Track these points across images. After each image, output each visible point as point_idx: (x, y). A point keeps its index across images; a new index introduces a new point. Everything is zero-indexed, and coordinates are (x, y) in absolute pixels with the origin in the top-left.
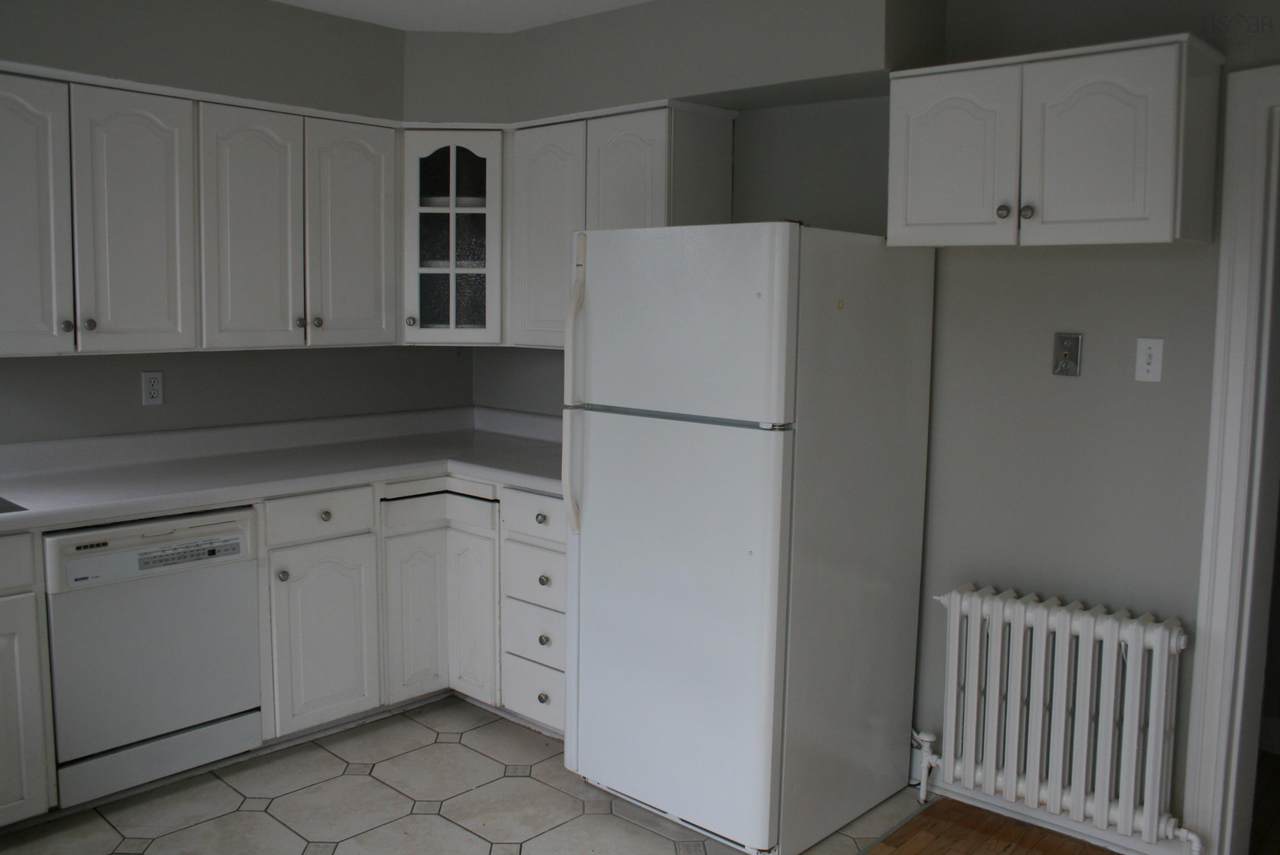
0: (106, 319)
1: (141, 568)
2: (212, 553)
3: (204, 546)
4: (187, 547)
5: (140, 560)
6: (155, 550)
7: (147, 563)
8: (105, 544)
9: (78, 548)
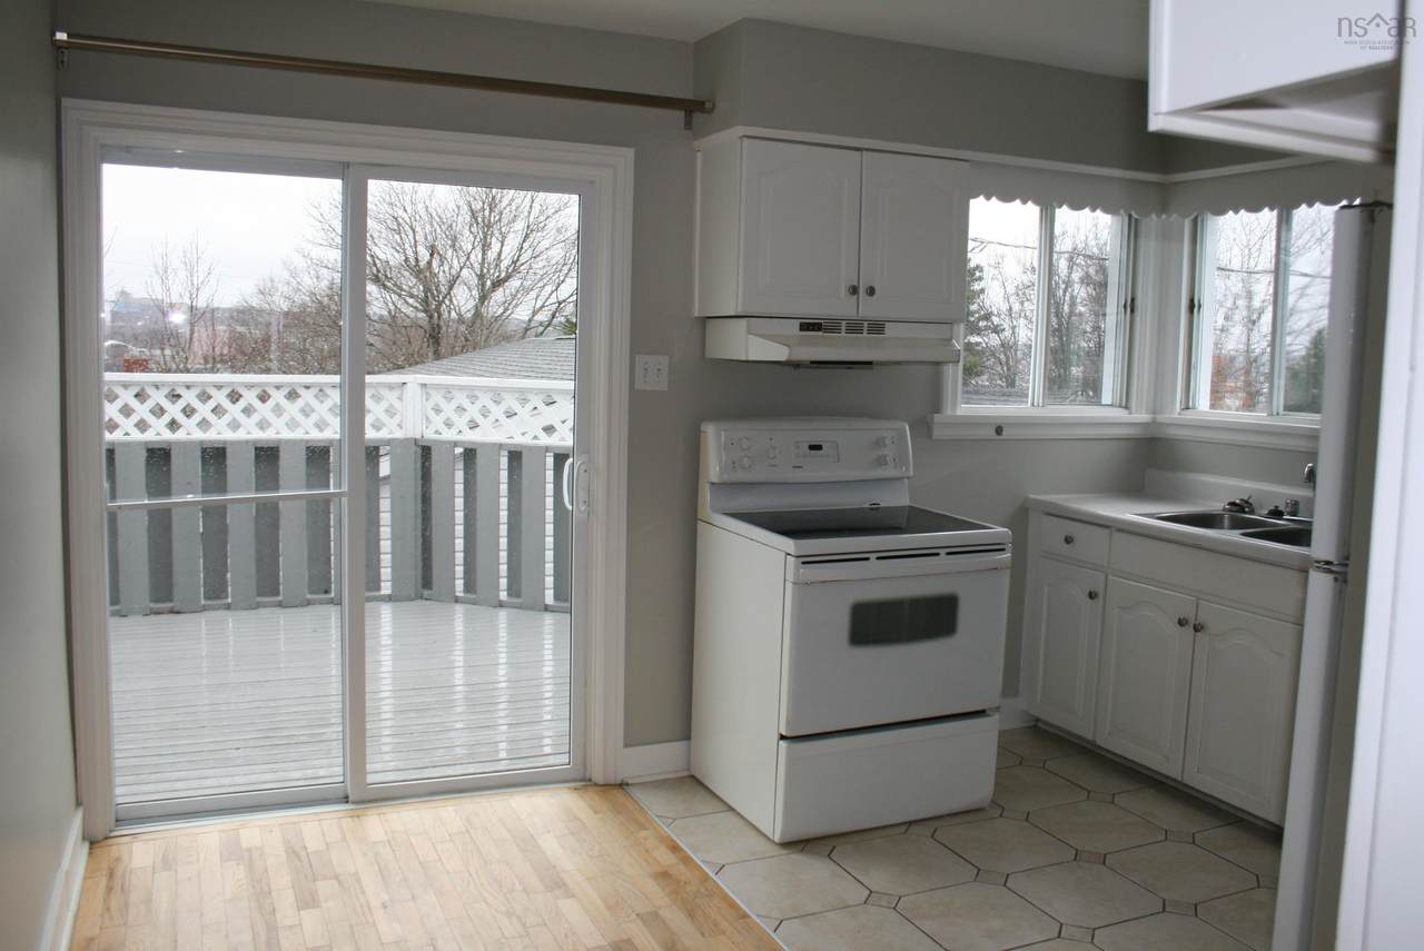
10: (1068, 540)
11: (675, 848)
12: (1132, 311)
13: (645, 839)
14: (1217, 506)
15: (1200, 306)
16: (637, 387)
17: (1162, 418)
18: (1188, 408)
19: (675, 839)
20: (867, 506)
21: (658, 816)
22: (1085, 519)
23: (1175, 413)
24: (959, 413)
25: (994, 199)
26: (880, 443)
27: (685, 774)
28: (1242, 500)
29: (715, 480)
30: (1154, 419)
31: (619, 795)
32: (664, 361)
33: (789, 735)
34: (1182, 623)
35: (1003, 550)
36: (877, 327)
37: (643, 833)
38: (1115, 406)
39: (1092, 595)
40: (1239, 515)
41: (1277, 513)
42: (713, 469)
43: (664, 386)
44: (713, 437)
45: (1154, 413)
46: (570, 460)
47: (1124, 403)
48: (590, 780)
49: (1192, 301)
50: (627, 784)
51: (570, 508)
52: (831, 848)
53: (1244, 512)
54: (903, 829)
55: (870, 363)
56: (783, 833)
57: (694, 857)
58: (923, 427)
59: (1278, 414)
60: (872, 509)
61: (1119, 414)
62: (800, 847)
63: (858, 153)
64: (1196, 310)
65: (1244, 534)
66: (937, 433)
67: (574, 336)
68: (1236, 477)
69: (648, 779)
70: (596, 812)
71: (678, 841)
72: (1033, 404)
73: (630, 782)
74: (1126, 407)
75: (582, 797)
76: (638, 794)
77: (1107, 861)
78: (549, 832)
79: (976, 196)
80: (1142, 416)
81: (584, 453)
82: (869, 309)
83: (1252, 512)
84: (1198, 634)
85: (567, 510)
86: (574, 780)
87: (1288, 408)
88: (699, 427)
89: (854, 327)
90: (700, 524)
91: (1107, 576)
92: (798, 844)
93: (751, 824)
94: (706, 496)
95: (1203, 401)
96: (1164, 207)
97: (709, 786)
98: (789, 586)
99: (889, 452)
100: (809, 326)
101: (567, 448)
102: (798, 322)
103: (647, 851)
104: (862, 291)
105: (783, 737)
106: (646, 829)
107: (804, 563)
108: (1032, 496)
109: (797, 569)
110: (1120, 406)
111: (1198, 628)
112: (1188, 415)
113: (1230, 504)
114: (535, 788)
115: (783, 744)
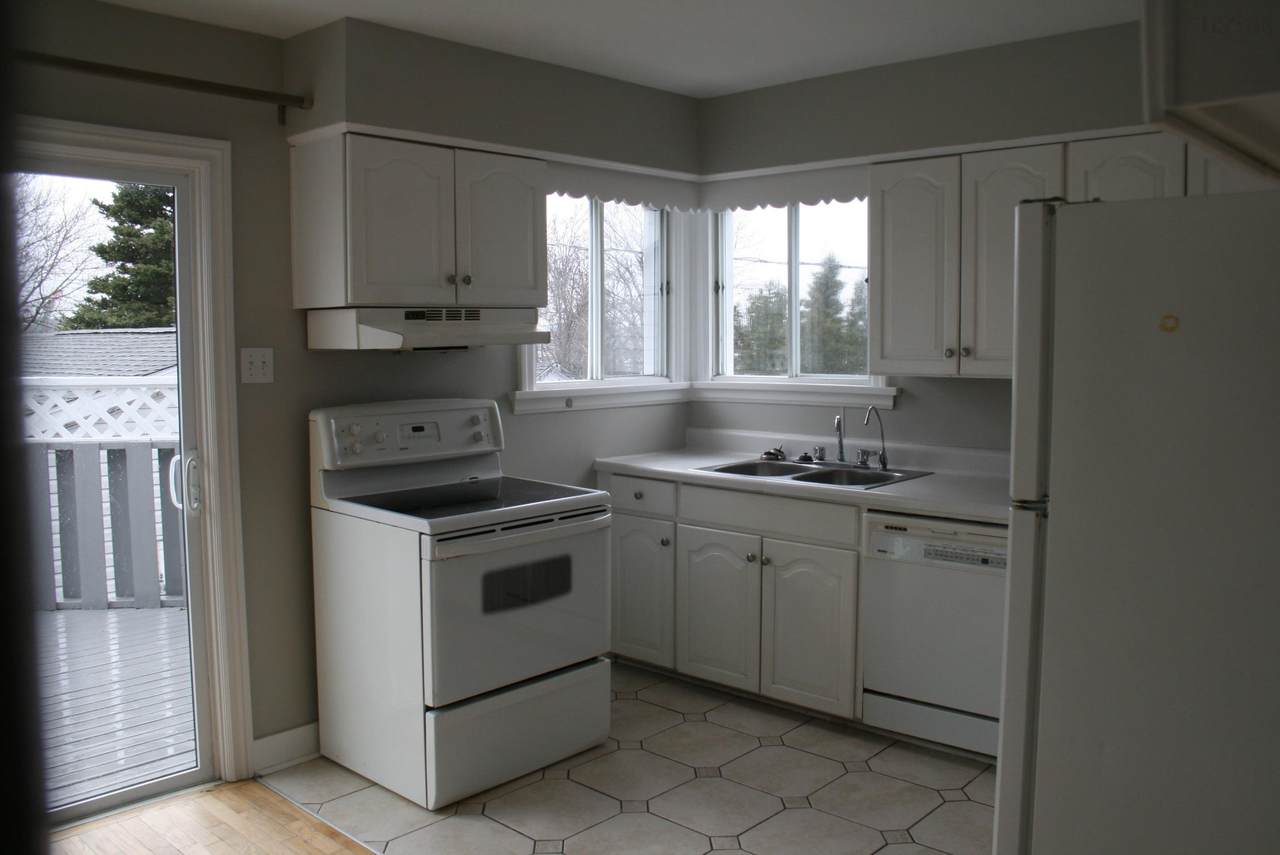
0: (982, 348)
1: (925, 556)
2: (985, 561)
3: (979, 554)
4: (964, 550)
5: (925, 550)
6: (939, 544)
7: (930, 554)
8: (905, 529)
9: (887, 527)
10: (639, 496)
11: (333, 834)
12: (668, 293)
13: (300, 829)
14: (756, 456)
15: (723, 287)
16: (244, 380)
17: (700, 383)
18: (718, 374)
19: (329, 824)
20: (468, 480)
21: (303, 804)
22: (649, 476)
23: (707, 380)
24: (535, 389)
25: (566, 195)
26: (474, 421)
27: (317, 755)
28: (776, 450)
29: (327, 466)
30: (691, 385)
31: (255, 790)
32: (268, 353)
33: (436, 706)
34: (751, 559)
35: (605, 510)
36: (473, 314)
37: (295, 825)
38: (657, 376)
39: (665, 543)
40: (774, 463)
41: (807, 459)
42: (323, 455)
43: (269, 379)
44: (322, 427)
45: (691, 380)
46: (177, 458)
47: (665, 373)
48: (220, 779)
49: (717, 283)
50: (261, 777)
51: (180, 506)
52: (481, 806)
53: (778, 460)
54: (539, 775)
55: (466, 347)
56: (436, 802)
57: (355, 840)
58: (508, 402)
59: (796, 376)
60: (473, 483)
61: (663, 383)
62: (454, 810)
63: (452, 151)
64: (720, 291)
65: (794, 479)
66: (518, 408)
67: (174, 329)
68: (767, 430)
69: (279, 768)
70: (239, 812)
71: (333, 826)
72: (592, 378)
73: (262, 773)
74: (667, 376)
75: (217, 798)
76: (273, 783)
77: (723, 773)
78: (195, 843)
79: (551, 192)
80: (683, 384)
81: (191, 449)
82: (468, 297)
83: (784, 459)
84: (764, 567)
85: (177, 509)
86: (203, 782)
87: (804, 369)
88: (307, 416)
89: (454, 314)
90: (313, 510)
91: (676, 524)
92: (450, 807)
93: (400, 796)
94: (318, 482)
95: (728, 367)
96: (699, 204)
97: (343, 764)
98: (426, 565)
99: (483, 428)
100: (415, 315)
101: (173, 443)
102: (402, 312)
103: (305, 842)
104: (459, 279)
105: (428, 709)
106: (297, 820)
107: (439, 541)
108: (598, 460)
109: (433, 548)
110: (662, 376)
111: (766, 562)
112: (719, 381)
113: (766, 454)
114: (165, 797)
115: (430, 716)
